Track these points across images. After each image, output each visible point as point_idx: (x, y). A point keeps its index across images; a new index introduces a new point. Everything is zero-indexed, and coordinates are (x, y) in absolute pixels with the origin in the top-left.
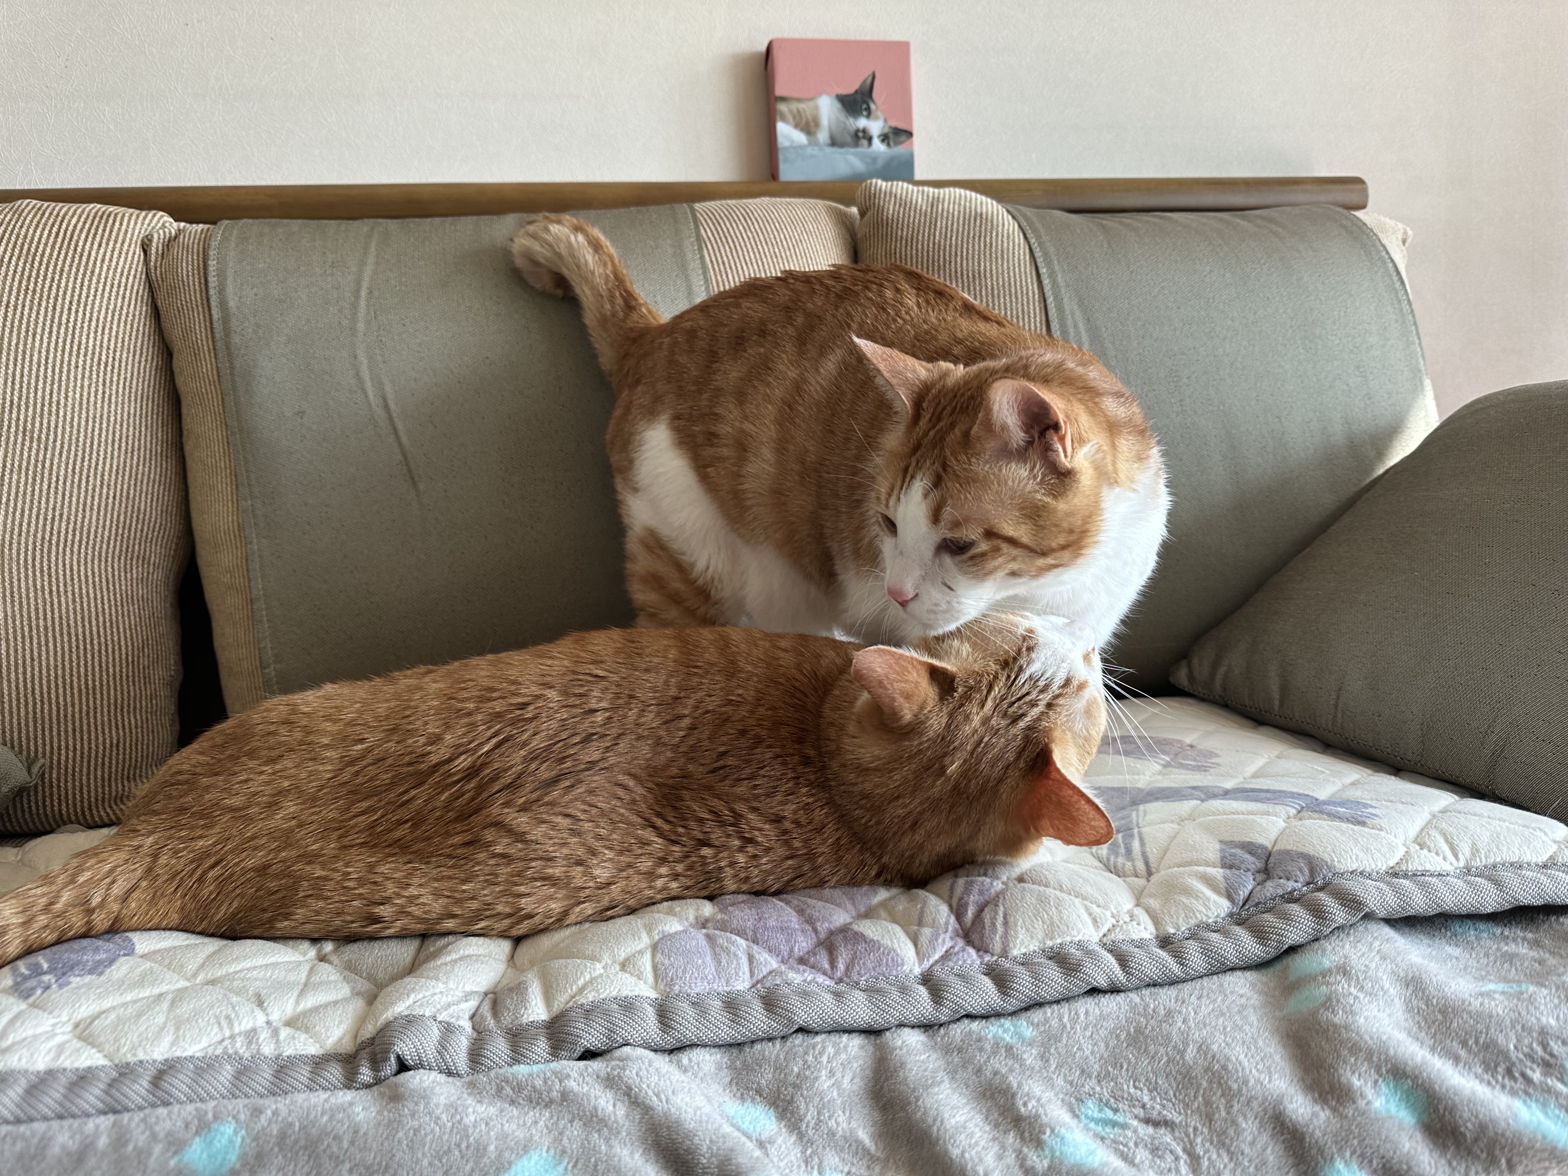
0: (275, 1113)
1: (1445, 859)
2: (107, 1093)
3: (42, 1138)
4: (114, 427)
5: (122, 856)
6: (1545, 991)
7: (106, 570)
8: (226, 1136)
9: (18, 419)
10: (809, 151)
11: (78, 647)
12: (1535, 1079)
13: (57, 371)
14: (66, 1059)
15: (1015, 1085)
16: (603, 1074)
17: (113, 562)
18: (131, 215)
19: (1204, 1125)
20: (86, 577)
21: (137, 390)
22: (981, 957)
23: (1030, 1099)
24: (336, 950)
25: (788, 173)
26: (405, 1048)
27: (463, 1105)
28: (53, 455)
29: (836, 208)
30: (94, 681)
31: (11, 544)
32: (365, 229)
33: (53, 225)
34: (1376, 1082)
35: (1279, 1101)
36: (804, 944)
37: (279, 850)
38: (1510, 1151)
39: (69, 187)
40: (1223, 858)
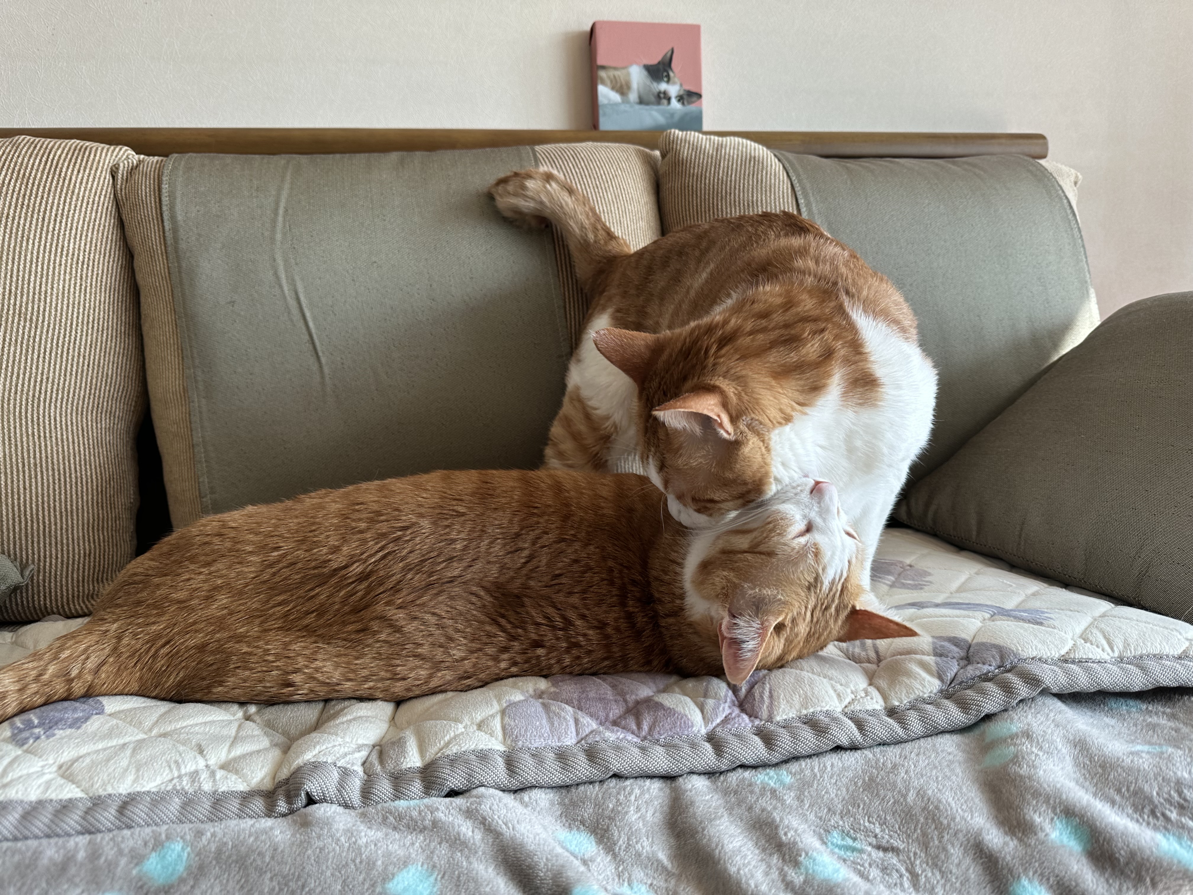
0: (214, 835)
1: (1103, 650)
2: (84, 818)
3: (35, 852)
4: (89, 312)
5: (94, 638)
6: (1180, 752)
7: (82, 421)
8: (176, 852)
9: (15, 304)
10: (623, 107)
11: (59, 480)
12: (1173, 818)
13: (45, 267)
14: (52, 792)
15: (778, 819)
16: (464, 808)
17: (87, 415)
18: (103, 149)
19: (921, 851)
20: (67, 426)
21: (106, 283)
22: (752, 721)
23: (789, 830)
24: (258, 712)
25: (606, 124)
26: (312, 786)
27: (357, 831)
28: (42, 332)
29: (643, 151)
30: (72, 506)
31: (9, 400)
32: (283, 162)
33: (43, 156)
34: (1052, 819)
35: (979, 833)
36: (617, 711)
37: (214, 632)
38: (1153, 872)
39: (55, 127)
40: (935, 649)
